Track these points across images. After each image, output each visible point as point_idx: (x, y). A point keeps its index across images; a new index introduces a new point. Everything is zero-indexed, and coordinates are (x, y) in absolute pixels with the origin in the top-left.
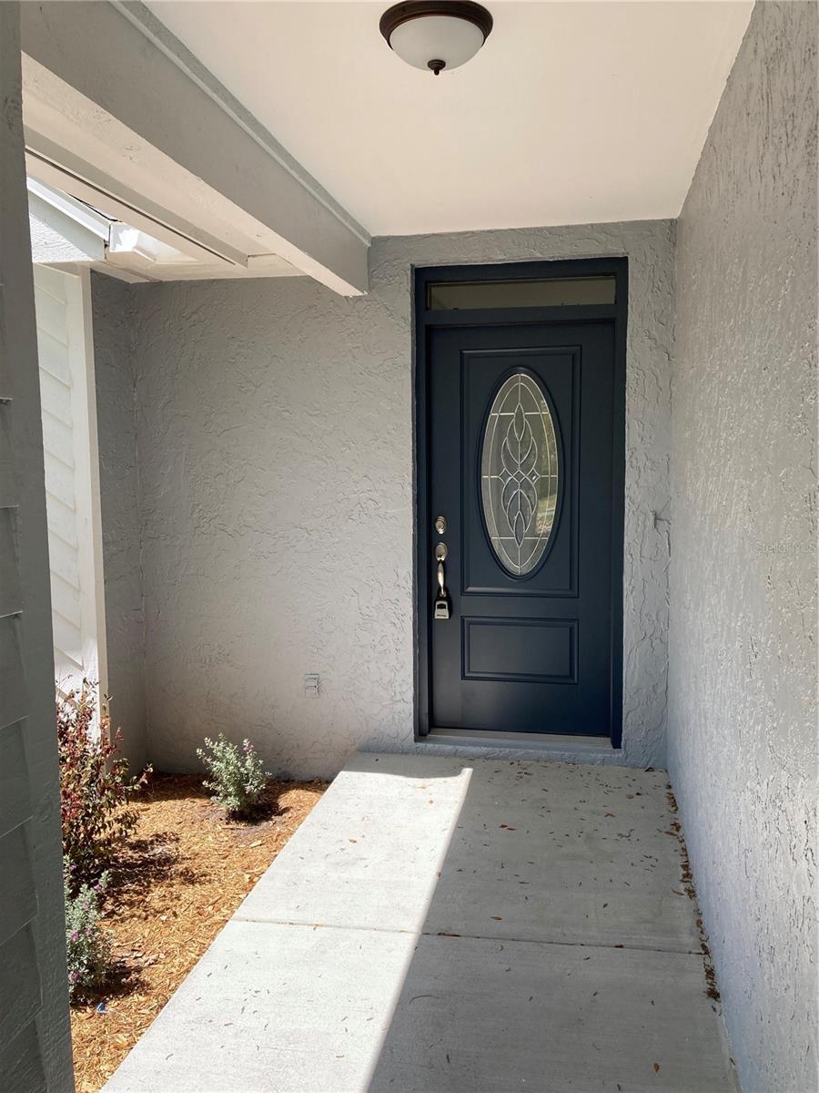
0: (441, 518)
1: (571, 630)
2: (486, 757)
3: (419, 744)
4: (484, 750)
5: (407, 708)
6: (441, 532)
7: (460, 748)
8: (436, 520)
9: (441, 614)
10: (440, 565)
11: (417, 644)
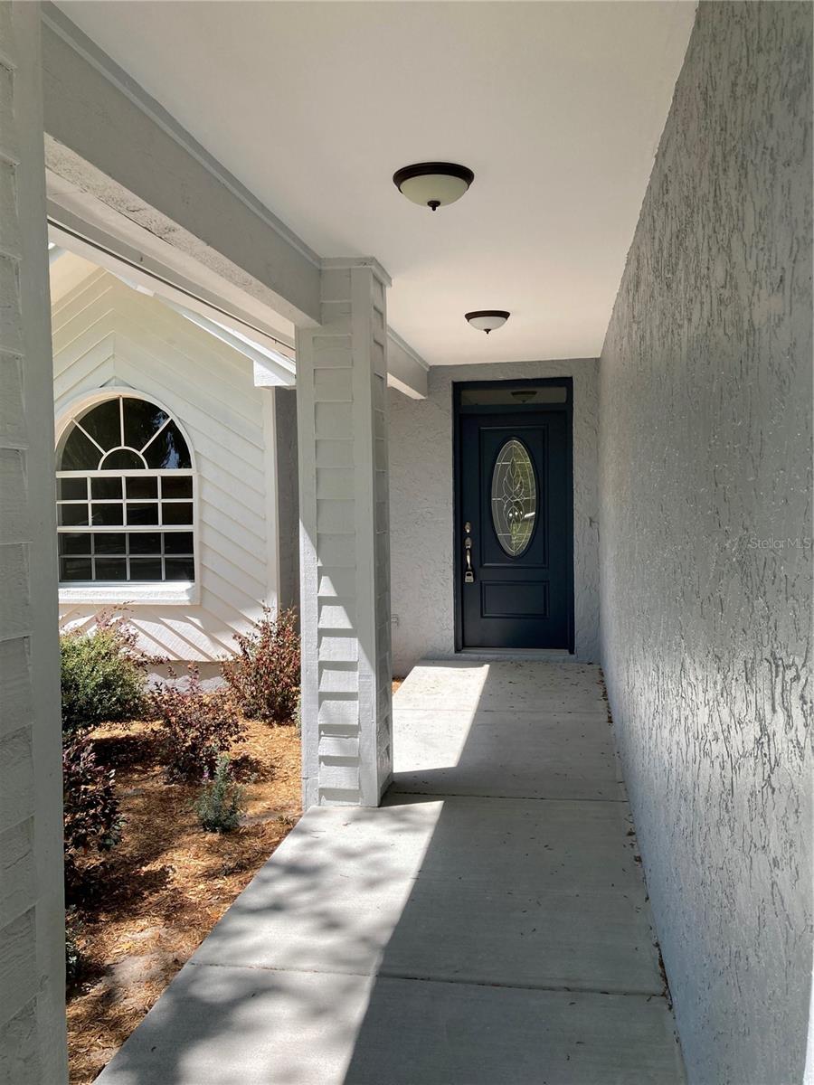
0: (468, 523)
1: (545, 587)
2: (497, 660)
3: (459, 654)
4: (496, 656)
5: (450, 633)
6: (468, 531)
7: (482, 656)
8: (465, 524)
9: (469, 579)
10: (468, 552)
11: (456, 596)
